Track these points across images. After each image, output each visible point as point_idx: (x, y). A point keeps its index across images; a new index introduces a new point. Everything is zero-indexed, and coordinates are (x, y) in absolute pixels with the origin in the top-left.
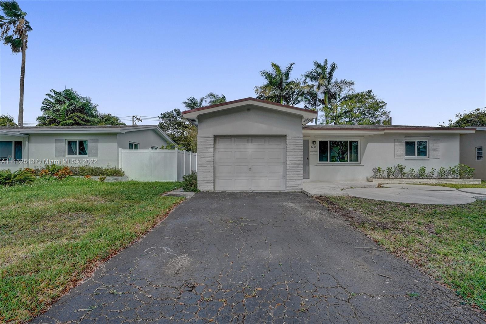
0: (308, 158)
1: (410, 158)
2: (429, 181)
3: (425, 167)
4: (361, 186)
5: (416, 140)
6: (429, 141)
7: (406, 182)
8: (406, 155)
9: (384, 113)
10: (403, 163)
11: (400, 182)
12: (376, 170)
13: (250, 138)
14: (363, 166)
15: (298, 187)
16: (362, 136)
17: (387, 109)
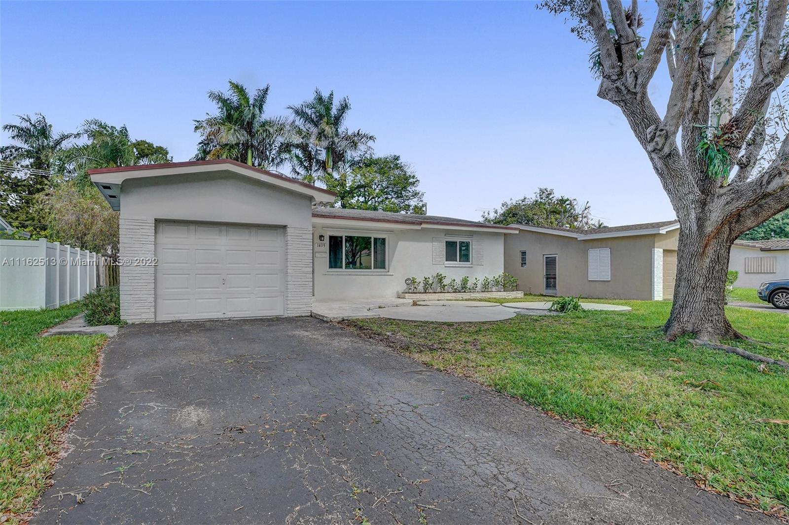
1: (451, 264)
2: (473, 295)
3: (468, 277)
4: (392, 304)
5: (458, 239)
6: (472, 242)
7: (446, 298)
8: (446, 260)
9: (415, 194)
10: (442, 271)
11: (439, 299)
12: (410, 281)
13: (224, 228)
14: (393, 275)
15: (305, 309)
16: (391, 231)
17: (419, 188)
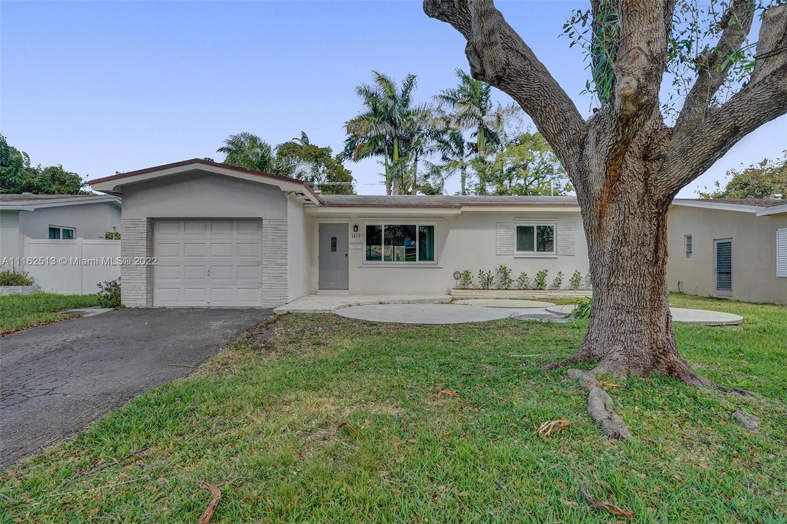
0: (346, 255)
1: (520, 254)
2: (549, 294)
5: (534, 224)
6: (557, 226)
7: (508, 296)
8: (518, 249)
10: (508, 262)
12: (459, 275)
14: (441, 268)
15: (279, 302)
16: (442, 218)
